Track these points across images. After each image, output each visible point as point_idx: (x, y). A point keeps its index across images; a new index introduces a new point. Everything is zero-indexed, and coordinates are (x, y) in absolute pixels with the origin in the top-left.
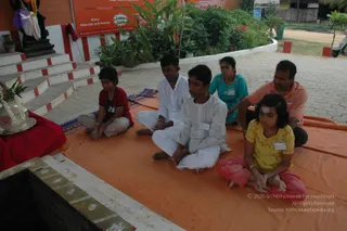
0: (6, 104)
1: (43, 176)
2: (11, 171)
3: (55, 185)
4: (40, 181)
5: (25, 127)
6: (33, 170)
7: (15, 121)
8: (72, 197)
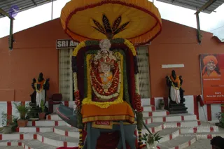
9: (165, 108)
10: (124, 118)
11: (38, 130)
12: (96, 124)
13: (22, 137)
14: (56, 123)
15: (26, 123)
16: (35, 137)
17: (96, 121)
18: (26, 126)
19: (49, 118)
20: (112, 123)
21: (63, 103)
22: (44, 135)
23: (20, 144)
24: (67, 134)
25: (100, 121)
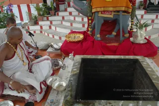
0: (138, 30)
1: (144, 64)
2: (131, 57)
3: (148, 70)
4: (142, 66)
5: (142, 42)
6: (140, 61)
7: (139, 38)
8: (154, 79)
9: (144, 9)
10: (123, 9)
11: (51, 23)
12: (102, 13)
13: (41, 27)
14: (63, 18)
15: (43, 18)
16: (50, 27)
17: (101, 11)
18: (43, 21)
19: (58, 15)
20: (113, 13)
21: (66, 3)
22: (56, 26)
23: (41, 32)
24: (71, 25)
25: (104, 11)
